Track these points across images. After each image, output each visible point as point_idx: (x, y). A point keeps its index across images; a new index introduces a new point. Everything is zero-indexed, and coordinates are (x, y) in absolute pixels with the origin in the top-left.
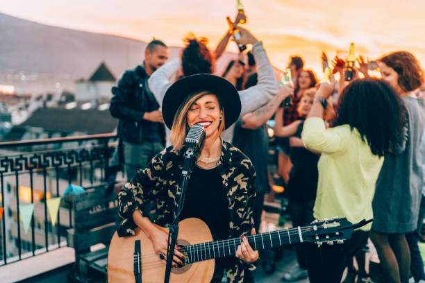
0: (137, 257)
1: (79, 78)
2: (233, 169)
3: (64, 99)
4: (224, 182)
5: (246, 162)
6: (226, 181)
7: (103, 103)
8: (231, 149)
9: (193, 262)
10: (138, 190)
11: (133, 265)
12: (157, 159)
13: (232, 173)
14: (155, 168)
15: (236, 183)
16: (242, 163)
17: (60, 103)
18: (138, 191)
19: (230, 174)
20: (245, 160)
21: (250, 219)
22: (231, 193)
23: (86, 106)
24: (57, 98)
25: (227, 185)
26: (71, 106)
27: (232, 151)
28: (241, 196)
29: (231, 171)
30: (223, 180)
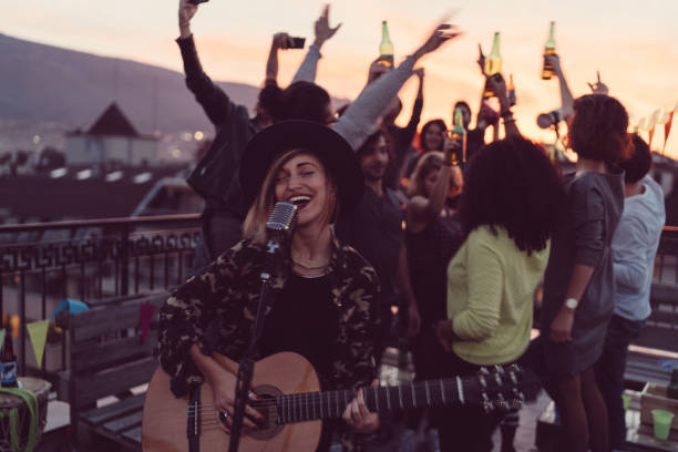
0: (194, 409)
1: (73, 129)
2: (349, 280)
3: (45, 162)
4: (335, 300)
5: (367, 271)
6: (339, 299)
7: (112, 171)
8: (345, 249)
9: (287, 421)
10: (192, 310)
11: (186, 420)
12: (225, 258)
13: (348, 286)
14: (222, 271)
15: (353, 303)
16: (362, 272)
17: (39, 168)
19: (344, 288)
20: (367, 268)
21: (369, 360)
22: (346, 318)
23: (85, 175)
24: (36, 159)
25: (340, 305)
26: (58, 173)
27: (346, 252)
28: (358, 323)
29: (345, 284)
30: (334, 296)
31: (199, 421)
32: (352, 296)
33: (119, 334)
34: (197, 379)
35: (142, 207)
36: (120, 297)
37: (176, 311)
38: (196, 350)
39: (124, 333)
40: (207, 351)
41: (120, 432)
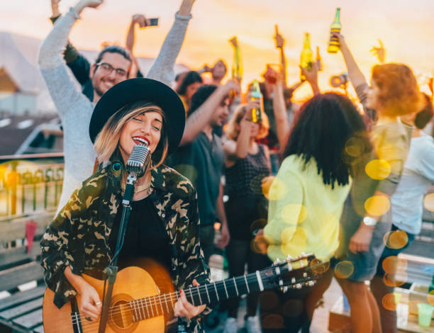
0: (75, 318)
2: (169, 195)
4: (160, 213)
5: (184, 185)
6: (163, 212)
8: (163, 171)
9: (139, 320)
10: (62, 241)
11: (72, 326)
13: (169, 200)
14: (72, 207)
15: (174, 212)
16: (179, 186)
18: (62, 243)
19: (166, 202)
20: (181, 183)
22: (171, 225)
25: (164, 216)
27: (164, 174)
28: (182, 226)
29: (167, 198)
30: (159, 210)
31: (80, 326)
32: (173, 207)
33: (10, 245)
34: (73, 292)
35: (25, 146)
36: (10, 216)
37: (51, 243)
38: (68, 271)
39: (14, 244)
40: (77, 271)
41: (11, 320)
